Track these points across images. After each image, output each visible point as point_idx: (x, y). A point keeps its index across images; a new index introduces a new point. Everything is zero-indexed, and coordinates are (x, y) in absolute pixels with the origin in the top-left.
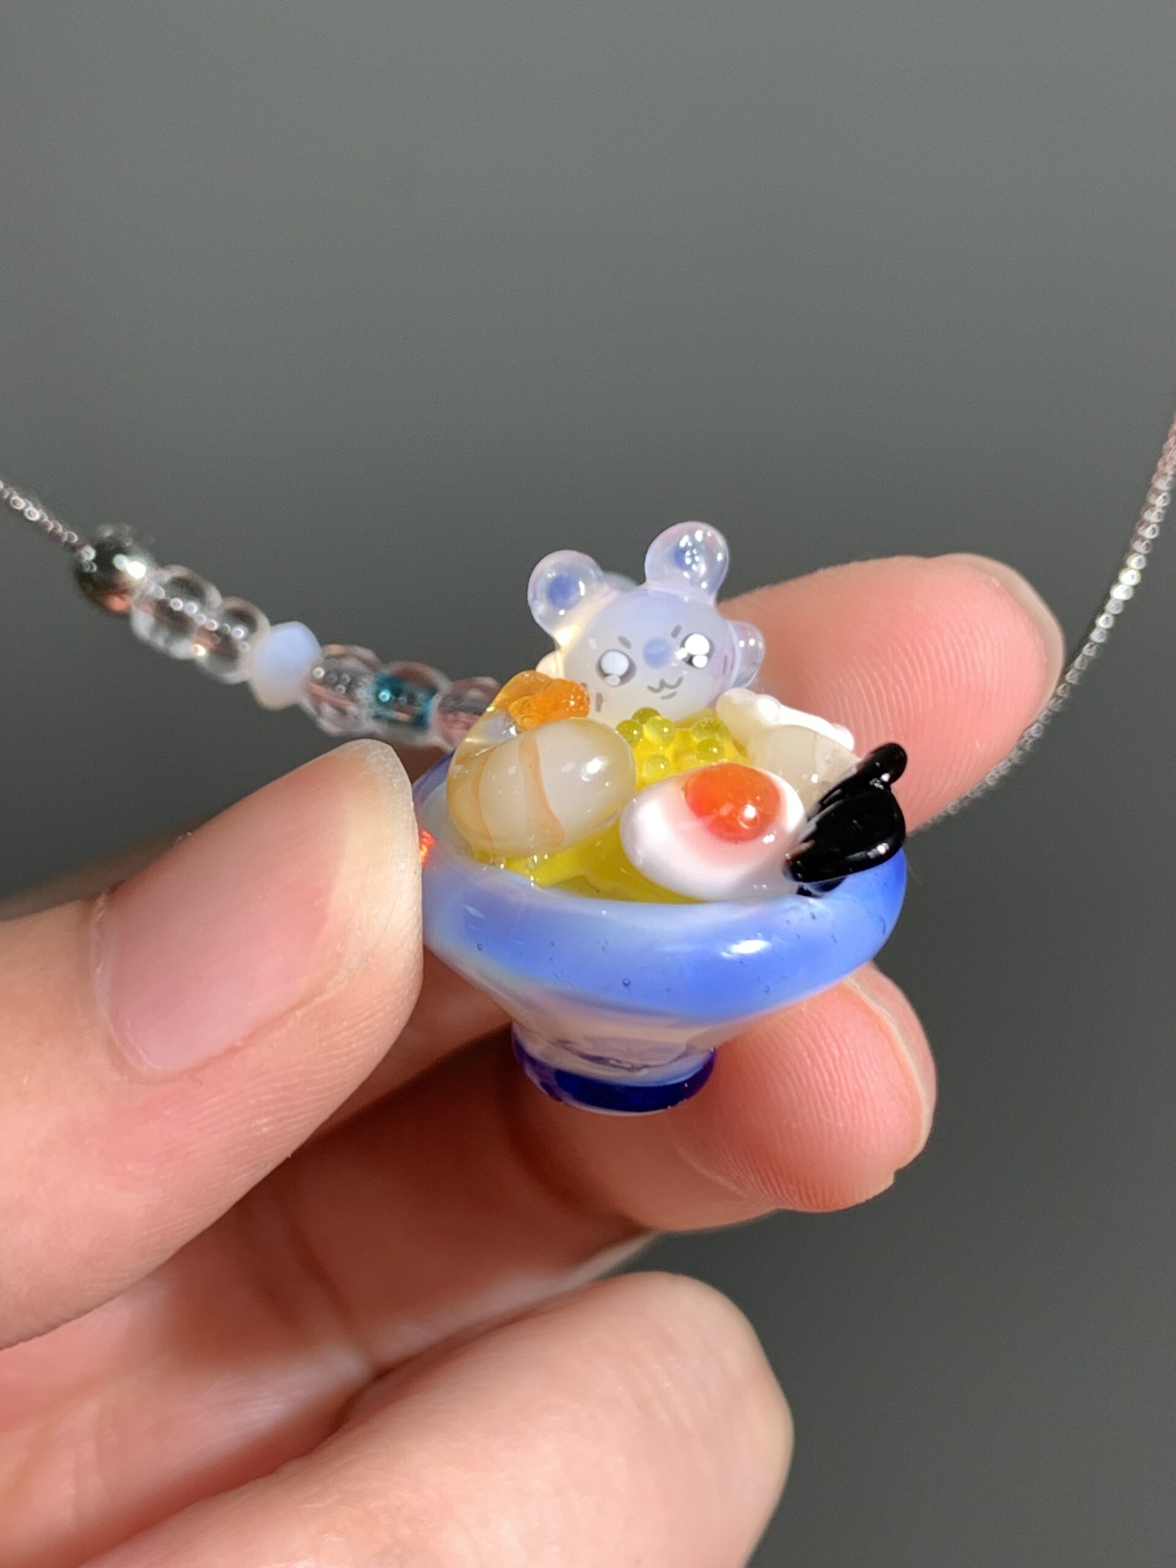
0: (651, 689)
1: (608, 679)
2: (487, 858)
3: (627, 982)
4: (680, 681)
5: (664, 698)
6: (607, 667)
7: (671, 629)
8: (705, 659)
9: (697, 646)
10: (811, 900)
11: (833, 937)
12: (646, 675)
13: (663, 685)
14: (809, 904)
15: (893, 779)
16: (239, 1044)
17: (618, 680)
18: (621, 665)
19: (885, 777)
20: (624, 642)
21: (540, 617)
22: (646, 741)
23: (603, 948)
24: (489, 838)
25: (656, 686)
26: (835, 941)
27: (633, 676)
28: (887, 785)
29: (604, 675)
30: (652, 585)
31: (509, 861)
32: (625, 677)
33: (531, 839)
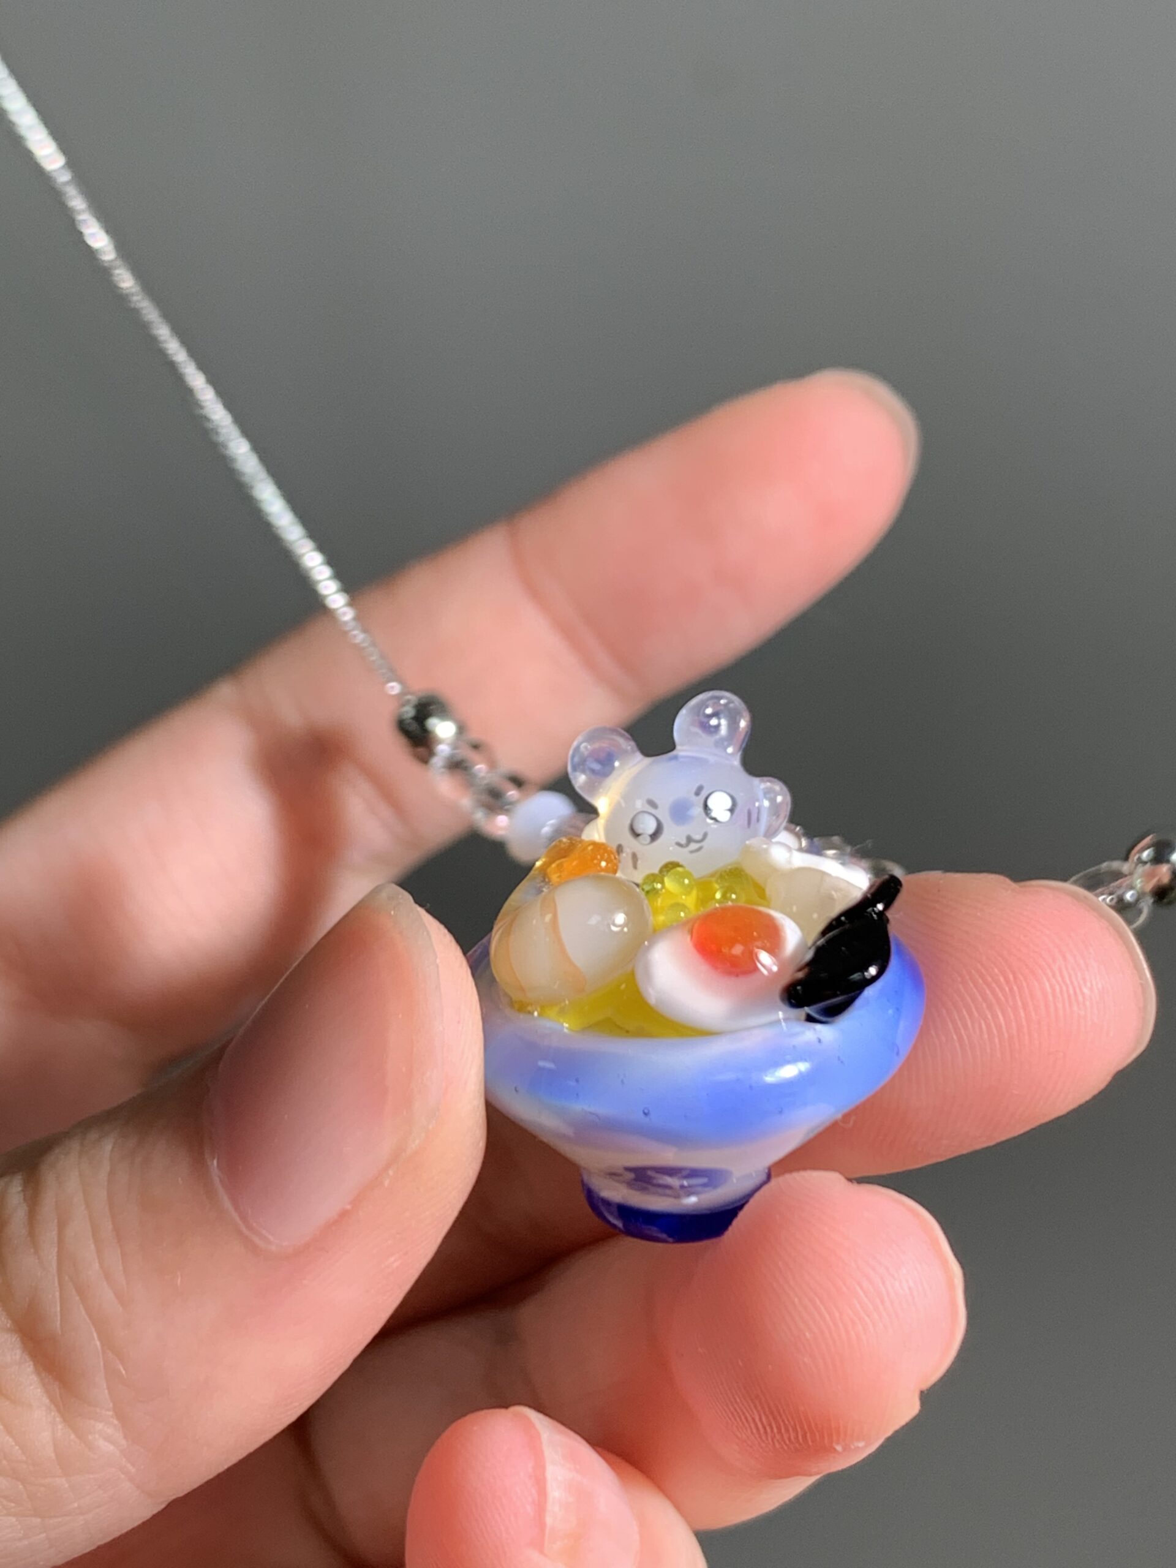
0: (679, 844)
1: (641, 838)
2: (522, 1008)
3: (646, 1111)
4: (705, 835)
5: (692, 852)
6: (639, 829)
7: (694, 789)
8: (728, 814)
9: (720, 804)
10: (818, 1026)
11: (839, 1058)
12: (673, 833)
13: (690, 840)
14: (815, 1029)
15: (886, 908)
16: (348, 1207)
17: (648, 839)
18: (650, 826)
19: (880, 907)
20: (652, 804)
21: (580, 787)
22: (668, 892)
23: (622, 1082)
24: (522, 989)
25: (683, 841)
26: (842, 1062)
27: (661, 833)
28: (881, 914)
29: (636, 835)
30: (681, 750)
31: (542, 1008)
32: (655, 836)
33: (556, 987)
